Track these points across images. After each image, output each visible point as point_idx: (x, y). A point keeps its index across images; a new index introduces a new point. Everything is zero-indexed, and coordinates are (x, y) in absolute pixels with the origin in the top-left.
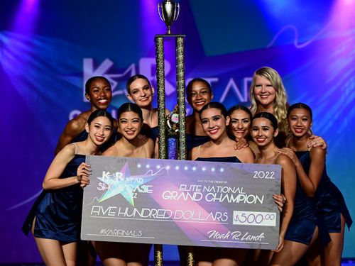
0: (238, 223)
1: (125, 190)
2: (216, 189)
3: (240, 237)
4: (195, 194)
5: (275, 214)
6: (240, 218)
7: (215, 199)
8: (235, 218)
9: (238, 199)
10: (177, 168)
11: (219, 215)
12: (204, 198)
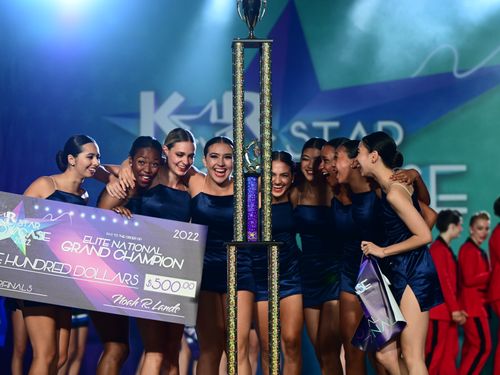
0: (150, 289)
1: (17, 234)
2: (128, 246)
3: (151, 306)
4: (101, 249)
5: (195, 283)
6: (152, 283)
7: (125, 257)
8: (146, 282)
9: (153, 261)
10: (83, 215)
11: (127, 277)
12: (111, 255)
